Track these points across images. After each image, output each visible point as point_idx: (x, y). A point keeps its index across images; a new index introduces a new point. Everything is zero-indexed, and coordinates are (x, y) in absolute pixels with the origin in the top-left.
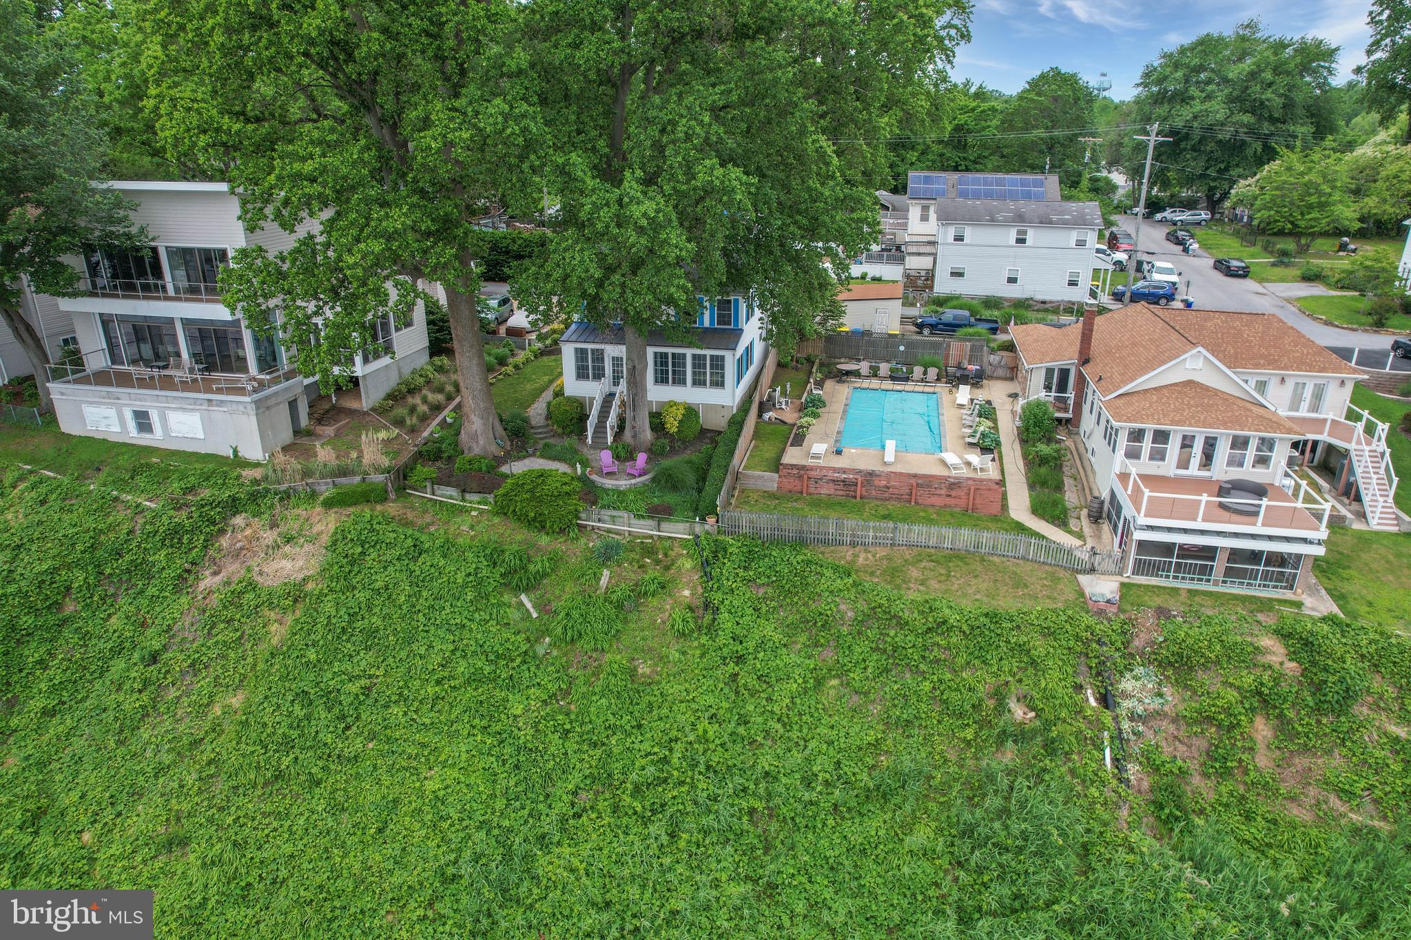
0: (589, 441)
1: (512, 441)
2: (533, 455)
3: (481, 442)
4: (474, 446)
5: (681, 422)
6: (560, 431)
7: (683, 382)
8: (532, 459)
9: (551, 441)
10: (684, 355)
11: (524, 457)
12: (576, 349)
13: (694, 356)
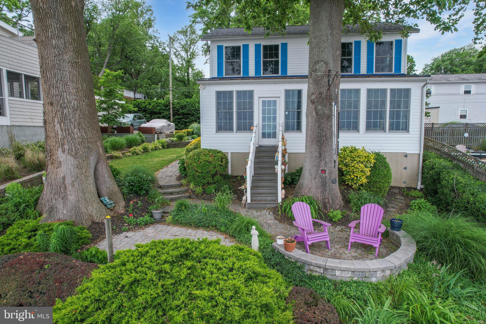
0: (248, 197)
1: (128, 201)
2: (162, 221)
3: (72, 198)
4: (60, 205)
5: (374, 168)
6: (199, 190)
7: (355, 127)
8: (160, 227)
9: (189, 202)
10: (358, 91)
11: (147, 224)
12: (219, 94)
13: (369, 91)
